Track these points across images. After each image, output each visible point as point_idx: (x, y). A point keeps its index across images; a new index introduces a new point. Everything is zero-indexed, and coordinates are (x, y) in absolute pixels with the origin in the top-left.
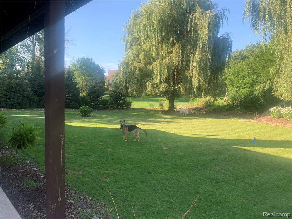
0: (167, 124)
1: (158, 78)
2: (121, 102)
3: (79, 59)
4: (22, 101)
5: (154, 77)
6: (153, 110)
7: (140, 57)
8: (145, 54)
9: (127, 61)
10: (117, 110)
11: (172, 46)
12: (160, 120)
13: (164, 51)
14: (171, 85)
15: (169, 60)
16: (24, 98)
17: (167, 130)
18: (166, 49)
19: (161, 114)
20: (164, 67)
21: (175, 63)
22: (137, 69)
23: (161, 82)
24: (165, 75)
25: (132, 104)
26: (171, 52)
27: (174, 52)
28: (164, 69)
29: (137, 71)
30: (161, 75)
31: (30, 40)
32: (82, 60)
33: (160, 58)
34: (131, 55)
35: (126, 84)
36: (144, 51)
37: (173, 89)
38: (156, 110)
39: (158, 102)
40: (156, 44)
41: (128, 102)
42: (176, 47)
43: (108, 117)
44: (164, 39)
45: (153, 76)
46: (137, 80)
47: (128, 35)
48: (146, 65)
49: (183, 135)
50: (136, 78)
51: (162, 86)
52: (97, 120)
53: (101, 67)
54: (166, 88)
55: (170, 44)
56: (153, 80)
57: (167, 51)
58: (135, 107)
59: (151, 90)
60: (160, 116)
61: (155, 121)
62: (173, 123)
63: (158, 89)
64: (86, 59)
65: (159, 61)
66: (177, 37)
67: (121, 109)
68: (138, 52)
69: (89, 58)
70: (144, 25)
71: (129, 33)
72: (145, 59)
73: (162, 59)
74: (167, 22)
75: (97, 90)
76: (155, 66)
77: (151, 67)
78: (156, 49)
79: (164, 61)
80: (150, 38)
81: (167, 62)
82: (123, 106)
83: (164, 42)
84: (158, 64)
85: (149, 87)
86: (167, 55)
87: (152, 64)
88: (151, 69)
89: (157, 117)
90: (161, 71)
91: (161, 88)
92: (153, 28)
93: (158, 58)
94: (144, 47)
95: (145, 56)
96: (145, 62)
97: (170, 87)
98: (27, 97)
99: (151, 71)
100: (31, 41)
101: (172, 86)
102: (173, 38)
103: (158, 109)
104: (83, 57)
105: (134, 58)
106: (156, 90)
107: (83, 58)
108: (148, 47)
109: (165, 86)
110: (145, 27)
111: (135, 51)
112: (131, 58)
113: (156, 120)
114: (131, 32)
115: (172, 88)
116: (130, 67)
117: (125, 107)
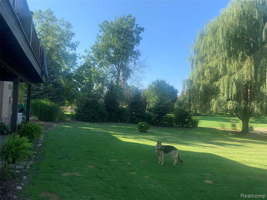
0: (233, 148)
1: (225, 95)
2: (186, 120)
3: (154, 81)
4: (96, 115)
5: (221, 94)
6: (223, 131)
7: (205, 74)
8: (210, 71)
9: (191, 79)
10: (182, 129)
11: (242, 61)
12: (226, 142)
13: (233, 66)
14: (242, 103)
15: (238, 75)
16: (97, 113)
17: (228, 155)
18: (235, 64)
19: (231, 135)
20: (233, 83)
21: (246, 79)
22: (201, 86)
23: (228, 100)
24: (234, 91)
25: (199, 123)
26: (241, 67)
27: (245, 67)
28: (232, 85)
29: (201, 88)
30: (229, 92)
31: (116, 67)
32: (157, 82)
33: (228, 74)
34: (195, 73)
35: (190, 101)
36: (209, 68)
37: (245, 107)
38: (226, 131)
39: (230, 122)
40: (223, 59)
41: (195, 121)
42: (247, 62)
43: (166, 135)
44: (232, 54)
45: (218, 93)
46: (200, 97)
47: (194, 54)
48: (212, 81)
49: (248, 165)
50: (200, 95)
51: (230, 104)
52: (152, 136)
53: (174, 87)
54: (235, 106)
55: (240, 58)
56: (219, 97)
57: (236, 66)
58: (202, 127)
59: (217, 108)
60: (228, 137)
61: (219, 143)
62: (241, 147)
63: (225, 107)
64: (160, 81)
65: (226, 77)
66: (249, 51)
67: (186, 127)
68: (203, 69)
69: (163, 80)
70: (209, 42)
71: (195, 53)
72: (210, 76)
73: (230, 75)
74: (236, 36)
75: (162, 107)
76: (222, 82)
77: (217, 84)
78: (223, 65)
79: (233, 77)
80: (216, 54)
81: (237, 78)
82: (189, 125)
83: (232, 57)
84: (225, 81)
85: (214, 105)
86: (235, 70)
87: (218, 81)
88: (217, 85)
89: (224, 138)
90: (228, 88)
91: (228, 106)
92: (218, 44)
93: (226, 75)
94: (210, 64)
95: (211, 72)
96: (211, 79)
97: (240, 105)
98: (100, 113)
99: (217, 87)
100: (117, 69)
101: (244, 104)
102: (243, 52)
103: (230, 130)
104: (157, 79)
105: (199, 75)
106: (223, 108)
107: (158, 81)
108: (214, 64)
109: (233, 103)
110: (211, 44)
111: (200, 69)
112: (195, 76)
113: (221, 142)
114: (197, 52)
115: (243, 106)
116: (193, 85)
117: (191, 126)
